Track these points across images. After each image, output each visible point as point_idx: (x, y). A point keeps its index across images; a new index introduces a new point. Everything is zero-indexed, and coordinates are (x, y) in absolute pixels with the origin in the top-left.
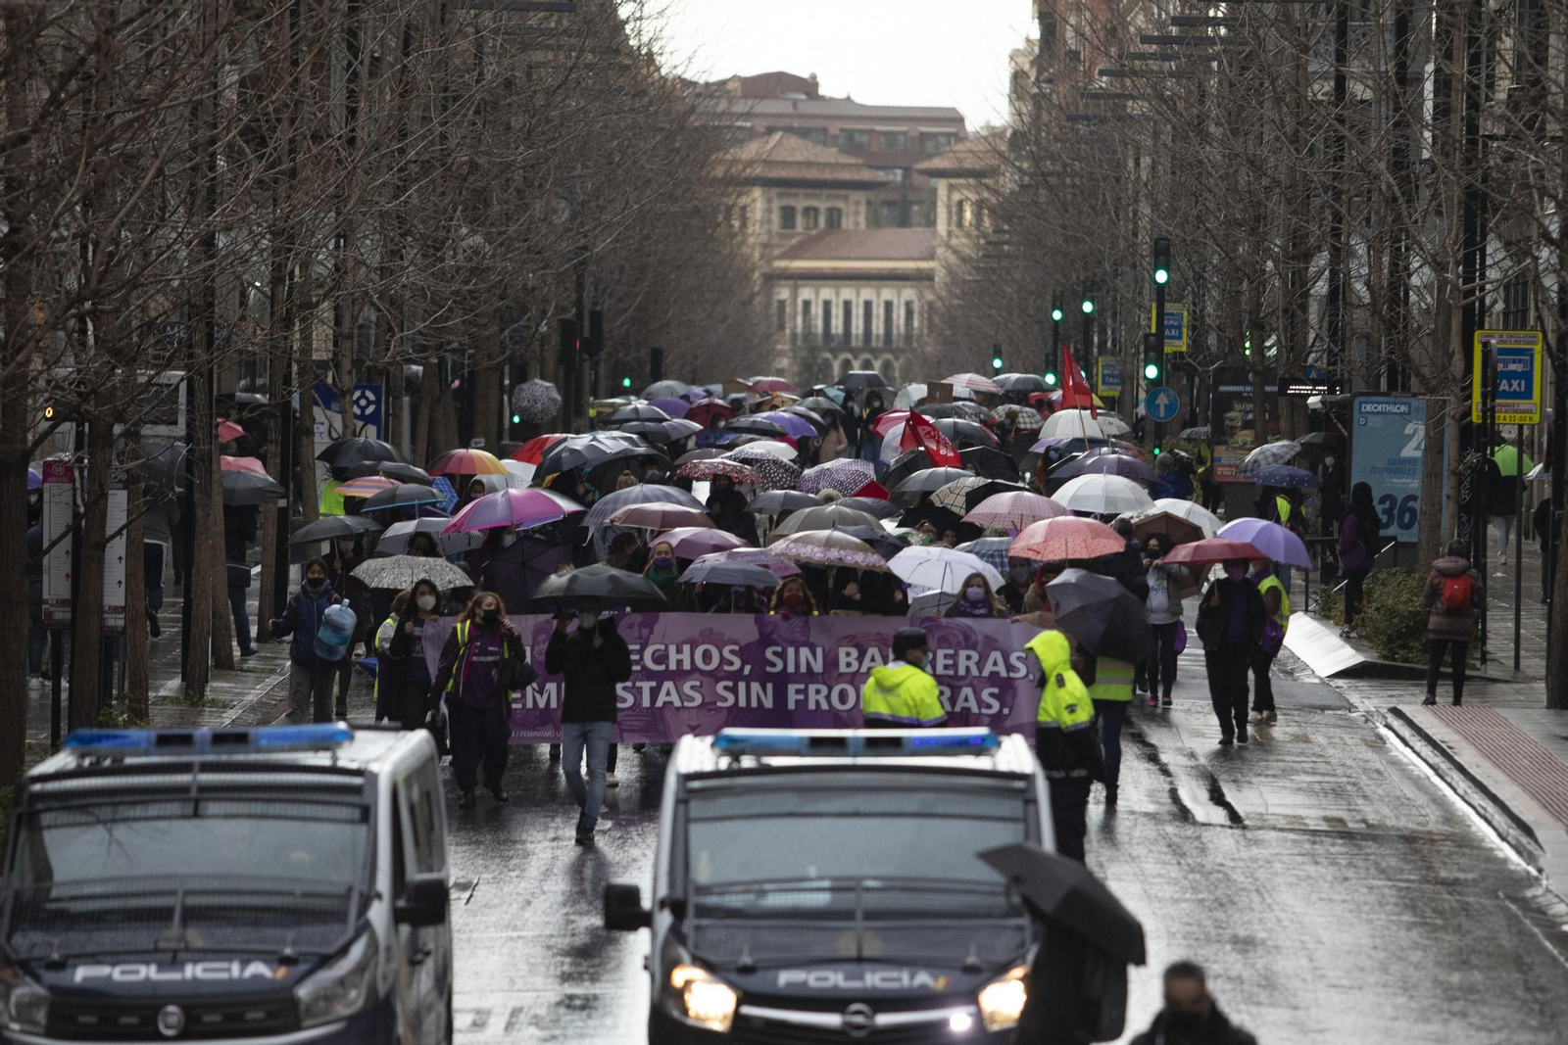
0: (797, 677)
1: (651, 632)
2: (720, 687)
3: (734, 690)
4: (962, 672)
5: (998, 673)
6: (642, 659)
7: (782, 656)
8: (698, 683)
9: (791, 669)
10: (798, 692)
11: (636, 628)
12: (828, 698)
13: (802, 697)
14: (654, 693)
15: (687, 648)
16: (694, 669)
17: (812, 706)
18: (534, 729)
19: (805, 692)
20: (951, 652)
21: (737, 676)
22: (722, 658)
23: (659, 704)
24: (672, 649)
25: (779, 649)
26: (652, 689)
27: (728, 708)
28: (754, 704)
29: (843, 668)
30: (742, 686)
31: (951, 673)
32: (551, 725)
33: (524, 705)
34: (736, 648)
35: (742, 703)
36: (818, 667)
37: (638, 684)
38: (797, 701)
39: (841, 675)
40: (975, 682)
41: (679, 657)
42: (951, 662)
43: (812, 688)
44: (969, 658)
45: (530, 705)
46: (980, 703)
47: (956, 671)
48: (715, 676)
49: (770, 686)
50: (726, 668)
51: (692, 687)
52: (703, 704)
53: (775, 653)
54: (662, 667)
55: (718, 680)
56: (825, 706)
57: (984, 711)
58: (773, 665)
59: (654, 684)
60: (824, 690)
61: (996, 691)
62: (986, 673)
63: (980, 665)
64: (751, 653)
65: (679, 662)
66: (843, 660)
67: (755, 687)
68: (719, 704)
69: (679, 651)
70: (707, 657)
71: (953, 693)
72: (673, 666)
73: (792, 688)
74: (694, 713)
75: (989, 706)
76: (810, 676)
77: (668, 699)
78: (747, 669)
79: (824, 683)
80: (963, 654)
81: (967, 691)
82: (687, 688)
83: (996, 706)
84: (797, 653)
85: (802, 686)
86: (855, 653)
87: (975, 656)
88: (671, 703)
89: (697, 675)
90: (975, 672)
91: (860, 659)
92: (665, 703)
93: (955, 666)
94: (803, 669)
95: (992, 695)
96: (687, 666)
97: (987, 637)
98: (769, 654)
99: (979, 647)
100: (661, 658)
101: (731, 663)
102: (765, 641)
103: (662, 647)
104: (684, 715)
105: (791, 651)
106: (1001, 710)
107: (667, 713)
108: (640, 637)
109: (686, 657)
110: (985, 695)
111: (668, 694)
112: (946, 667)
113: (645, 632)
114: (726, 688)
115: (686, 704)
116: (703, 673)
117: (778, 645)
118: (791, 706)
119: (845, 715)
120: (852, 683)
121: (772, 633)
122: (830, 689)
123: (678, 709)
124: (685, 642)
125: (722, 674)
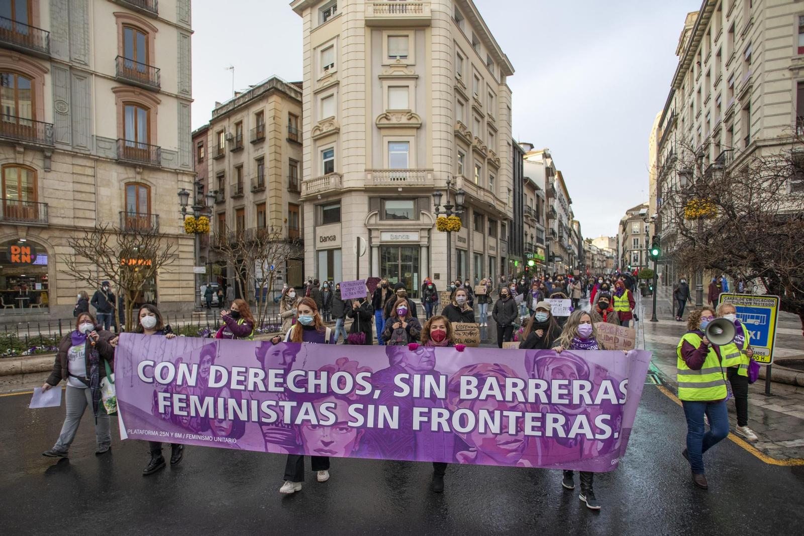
0: (421, 401)
1: (294, 360)
2: (351, 409)
3: (364, 412)
4: (576, 401)
5: (609, 400)
6: (285, 382)
7: (409, 382)
8: (333, 405)
9: (416, 394)
10: (422, 414)
11: (281, 354)
12: (449, 421)
13: (425, 419)
14: (295, 412)
15: (324, 374)
16: (330, 393)
17: (434, 428)
18: (197, 433)
19: (428, 414)
20: (566, 382)
21: (367, 400)
22: (355, 383)
23: (298, 421)
24: (311, 375)
25: (407, 376)
26: (292, 407)
27: (357, 428)
28: (381, 425)
29: (463, 395)
30: (371, 408)
31: (566, 402)
32: (209, 432)
33: (189, 413)
34: (369, 375)
35: (370, 424)
36: (441, 394)
37: (281, 403)
38: (421, 422)
39: (462, 401)
40: (589, 410)
41: (317, 382)
42: (565, 392)
43: (435, 412)
44: (582, 387)
45: (193, 414)
46: (594, 429)
47: (571, 400)
48: (348, 399)
49: (396, 409)
50: (358, 392)
51: (327, 408)
52: (336, 424)
53: (402, 380)
54: (302, 390)
55: (351, 403)
56: (446, 428)
57: (598, 436)
58: (401, 390)
59: (295, 404)
60: (446, 414)
61: (608, 417)
62: (598, 401)
63: (592, 393)
64: (380, 379)
65: (317, 386)
66: (464, 388)
67: (383, 409)
68: (350, 424)
69: (317, 377)
70: (341, 382)
71: (567, 420)
72: (311, 390)
73: (417, 411)
74: (328, 430)
75: (602, 432)
76: (434, 400)
77: (307, 417)
78: (377, 393)
79: (446, 408)
80: (576, 384)
81: (581, 418)
82: (323, 409)
83: (608, 430)
84: (422, 380)
85: (426, 410)
86: (475, 381)
87: (588, 386)
88: (309, 421)
89: (332, 398)
90: (588, 400)
91: (480, 387)
92: (303, 421)
93: (570, 395)
94: (427, 395)
95: (604, 421)
96: (324, 390)
97: (598, 367)
98: (397, 380)
99: (591, 378)
100: (302, 382)
101: (363, 388)
102: (395, 368)
103: (303, 373)
104: (319, 432)
105: (417, 378)
106: (612, 435)
107: (305, 430)
108: (284, 363)
109: (323, 382)
110: (598, 421)
111: (307, 413)
112: (561, 396)
113: (288, 359)
114: (357, 410)
115: (322, 423)
116: (337, 396)
117: (406, 372)
118: (416, 426)
119: (464, 437)
120: (471, 409)
121: (401, 361)
122: (452, 413)
123: (314, 426)
124: (322, 369)
125: (354, 398)
